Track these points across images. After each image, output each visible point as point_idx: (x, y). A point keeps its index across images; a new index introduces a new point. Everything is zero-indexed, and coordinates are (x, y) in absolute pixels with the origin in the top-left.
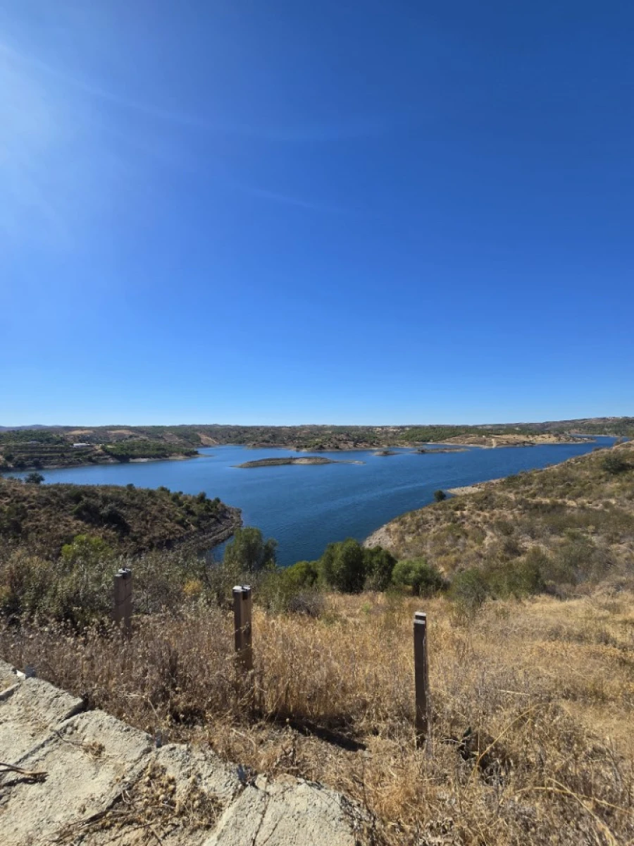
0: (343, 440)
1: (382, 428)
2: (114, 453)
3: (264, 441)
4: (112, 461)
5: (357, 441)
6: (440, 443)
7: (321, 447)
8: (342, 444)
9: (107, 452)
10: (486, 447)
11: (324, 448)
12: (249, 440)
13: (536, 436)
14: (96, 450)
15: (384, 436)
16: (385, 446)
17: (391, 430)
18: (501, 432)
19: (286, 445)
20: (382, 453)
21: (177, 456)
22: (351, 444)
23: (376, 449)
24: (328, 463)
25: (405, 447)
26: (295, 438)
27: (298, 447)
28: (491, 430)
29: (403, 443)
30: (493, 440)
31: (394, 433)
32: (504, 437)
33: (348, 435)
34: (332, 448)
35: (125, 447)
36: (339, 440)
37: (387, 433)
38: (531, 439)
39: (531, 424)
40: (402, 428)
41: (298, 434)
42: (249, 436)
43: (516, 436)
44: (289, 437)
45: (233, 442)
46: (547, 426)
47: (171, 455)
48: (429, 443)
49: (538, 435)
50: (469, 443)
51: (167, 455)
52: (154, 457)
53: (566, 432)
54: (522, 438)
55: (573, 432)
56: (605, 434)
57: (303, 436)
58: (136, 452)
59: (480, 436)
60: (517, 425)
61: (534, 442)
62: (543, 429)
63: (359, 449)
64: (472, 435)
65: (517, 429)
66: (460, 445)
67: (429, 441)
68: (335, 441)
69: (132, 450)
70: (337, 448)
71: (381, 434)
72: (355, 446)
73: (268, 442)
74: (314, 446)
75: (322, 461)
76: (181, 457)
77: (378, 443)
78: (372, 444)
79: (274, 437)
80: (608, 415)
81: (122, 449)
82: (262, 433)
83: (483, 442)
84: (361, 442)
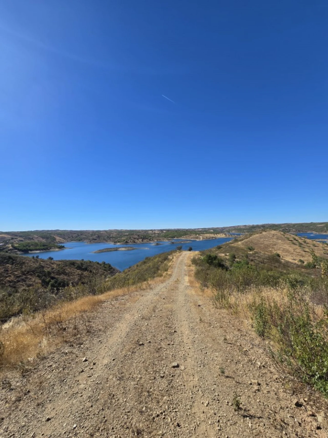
0: (136, 238)
1: (152, 230)
2: (20, 248)
3: (93, 239)
4: (19, 253)
5: (143, 239)
6: (179, 238)
7: (127, 242)
8: (136, 240)
9: (15, 248)
10: (198, 240)
11: (128, 242)
12: (85, 239)
13: (218, 235)
14: (9, 247)
15: (153, 235)
16: (156, 241)
17: (157, 232)
18: (205, 233)
19: (107, 241)
20: (156, 244)
21: (55, 248)
22: (140, 240)
23: (152, 242)
24: (134, 249)
25: (165, 241)
26: (111, 238)
27: (115, 242)
28: (201, 231)
29: (163, 239)
30: (201, 237)
31: (158, 234)
32: (206, 235)
33: (139, 236)
34: (132, 242)
35: (25, 245)
36: (135, 238)
37: (155, 233)
38: (216, 236)
39: (218, 228)
40: (162, 231)
41: (112, 235)
42: (84, 237)
43: (210, 234)
44: (108, 237)
45: (76, 240)
46: (224, 229)
47: (51, 249)
48: (175, 239)
49: (219, 234)
50: (191, 238)
51: (49, 248)
52: (42, 250)
53: (231, 232)
54: (212, 235)
55: (233, 232)
56: (244, 232)
57: (114, 236)
58: (32, 247)
59: (196, 235)
60: (212, 229)
61: (217, 237)
62: (221, 231)
63: (144, 243)
64: (193, 234)
65: (212, 231)
66: (188, 239)
67: (174, 237)
68: (132, 238)
69: (30, 246)
70: (134, 242)
71: (152, 234)
72: (142, 241)
73: (96, 240)
74: (123, 242)
75: (131, 249)
76: (57, 250)
77: (152, 239)
78: (150, 240)
79: (99, 237)
80: (247, 224)
81: (24, 246)
82: (92, 235)
83: (197, 238)
84: (145, 239)
